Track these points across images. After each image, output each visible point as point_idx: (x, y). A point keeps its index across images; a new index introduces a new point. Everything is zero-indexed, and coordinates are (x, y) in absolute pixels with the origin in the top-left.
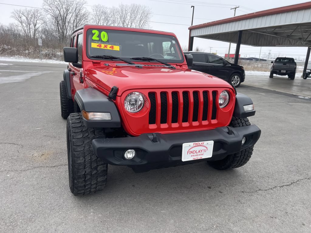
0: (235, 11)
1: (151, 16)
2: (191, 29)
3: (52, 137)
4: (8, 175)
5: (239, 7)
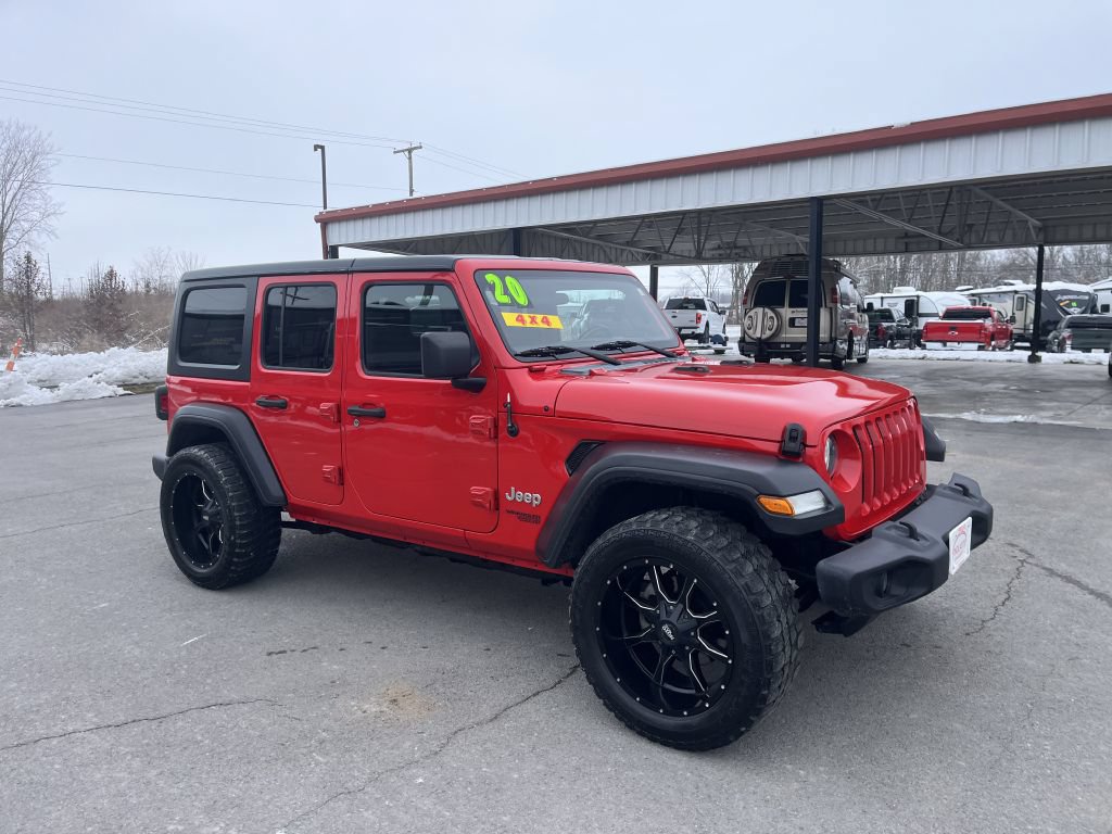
0: (410, 158)
1: (55, 162)
2: (326, 221)
3: (304, 651)
4: (421, 780)
5: (421, 147)
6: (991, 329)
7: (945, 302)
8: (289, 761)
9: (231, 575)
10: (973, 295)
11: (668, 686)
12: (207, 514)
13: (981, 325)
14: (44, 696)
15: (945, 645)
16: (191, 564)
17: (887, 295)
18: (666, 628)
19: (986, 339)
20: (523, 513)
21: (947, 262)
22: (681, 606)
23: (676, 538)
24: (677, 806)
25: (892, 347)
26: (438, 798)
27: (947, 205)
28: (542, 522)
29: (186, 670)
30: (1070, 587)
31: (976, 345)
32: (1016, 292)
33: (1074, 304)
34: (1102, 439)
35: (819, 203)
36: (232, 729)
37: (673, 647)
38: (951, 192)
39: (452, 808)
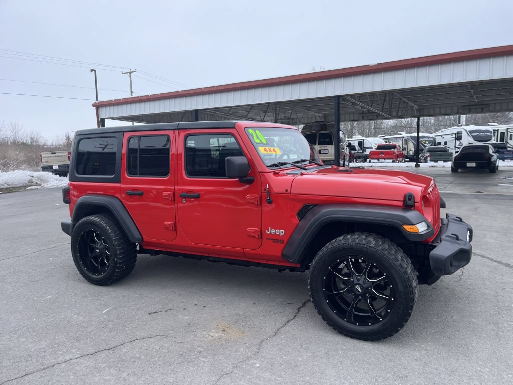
0: (130, 77)
2: (98, 106)
3: (166, 311)
4: (258, 365)
5: (136, 71)
6: (397, 153)
7: (375, 142)
8: (189, 362)
9: (114, 278)
10: (385, 139)
11: (356, 313)
12: (98, 249)
13: (393, 152)
14: (43, 344)
15: (450, 287)
16: (90, 274)
17: (350, 139)
18: (358, 287)
19: (396, 158)
20: (276, 239)
21: (370, 125)
22: (364, 276)
23: (365, 246)
24: (379, 365)
25: (356, 162)
26: (271, 372)
27: (385, 99)
28: (285, 243)
29: (112, 324)
30: (485, 260)
31: (391, 161)
32: (403, 137)
33: (427, 142)
34: (464, 198)
35: (338, 98)
36: (152, 350)
37: (360, 295)
38: (386, 94)
39: (280, 376)
